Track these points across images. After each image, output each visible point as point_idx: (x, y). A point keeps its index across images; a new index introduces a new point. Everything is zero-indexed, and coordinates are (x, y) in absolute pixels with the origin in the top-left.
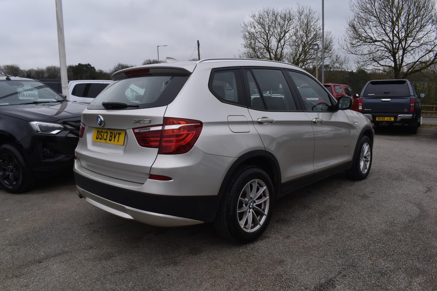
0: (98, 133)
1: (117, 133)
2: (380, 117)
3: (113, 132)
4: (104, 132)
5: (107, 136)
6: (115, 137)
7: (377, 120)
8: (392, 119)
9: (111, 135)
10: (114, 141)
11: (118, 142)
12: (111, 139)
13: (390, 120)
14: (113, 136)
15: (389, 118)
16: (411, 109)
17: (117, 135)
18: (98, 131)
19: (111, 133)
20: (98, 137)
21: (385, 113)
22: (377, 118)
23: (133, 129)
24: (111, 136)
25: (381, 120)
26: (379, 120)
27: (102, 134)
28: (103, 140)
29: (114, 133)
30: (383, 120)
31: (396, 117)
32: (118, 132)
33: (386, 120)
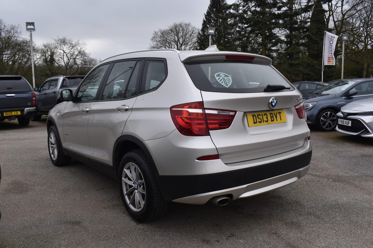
0: (254, 117)
1: (277, 113)
2: (8, 112)
3: (273, 112)
4: (262, 114)
5: (267, 118)
6: (276, 117)
7: (5, 115)
8: (19, 113)
9: (272, 115)
10: (277, 120)
11: (281, 120)
12: (273, 119)
13: (17, 114)
14: (274, 117)
15: (16, 113)
16: (33, 103)
17: (278, 115)
18: (253, 116)
19: (270, 114)
20: (255, 121)
21: (11, 108)
22: (4, 113)
23: (295, 106)
24: (271, 117)
25: (9, 115)
26: (7, 115)
27: (261, 117)
28: (264, 122)
29: (274, 113)
30: (11, 115)
31: (22, 111)
32: (277, 111)
33: (13, 114)
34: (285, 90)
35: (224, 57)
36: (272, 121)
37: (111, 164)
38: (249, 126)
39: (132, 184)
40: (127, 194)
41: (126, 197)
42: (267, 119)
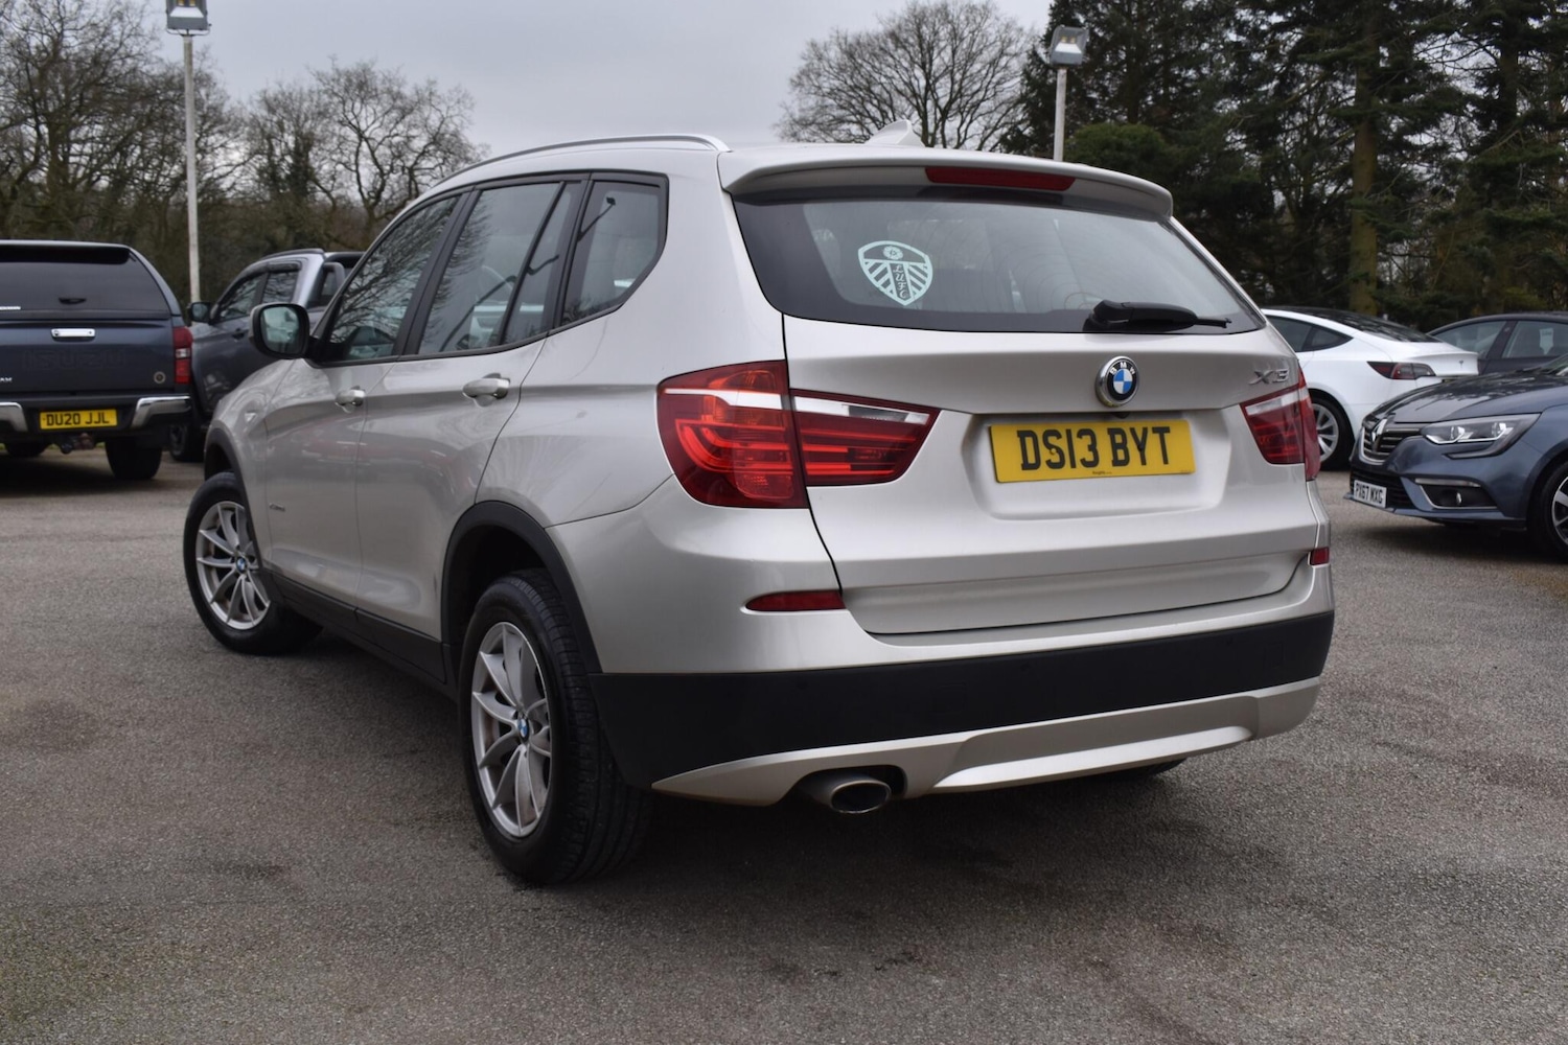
0: (1029, 441)
1: (1145, 431)
2: (59, 414)
3: (1125, 425)
4: (1069, 432)
5: (1093, 448)
6: (1141, 448)
7: (44, 425)
8: (111, 419)
9: (1118, 439)
10: (1144, 462)
11: (1166, 461)
12: (1121, 457)
13: (101, 424)
14: (1132, 446)
15: (95, 417)
16: (178, 373)
17: (1153, 441)
18: (1022, 435)
19: (1112, 432)
20: (1031, 459)
21: (73, 393)
22: (43, 416)
23: (1243, 405)
24: (1115, 447)
25: (63, 426)
26: (55, 426)
27: (1062, 444)
28: (1073, 465)
29: (1133, 431)
30: (73, 426)
31: (125, 410)
32: (1150, 424)
33: (83, 424)
34: (1196, 328)
35: (922, 172)
36: (1116, 462)
37: (435, 631)
38: (997, 481)
39: (507, 716)
40: (487, 762)
41: (485, 776)
42: (1091, 453)
